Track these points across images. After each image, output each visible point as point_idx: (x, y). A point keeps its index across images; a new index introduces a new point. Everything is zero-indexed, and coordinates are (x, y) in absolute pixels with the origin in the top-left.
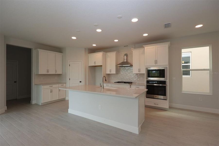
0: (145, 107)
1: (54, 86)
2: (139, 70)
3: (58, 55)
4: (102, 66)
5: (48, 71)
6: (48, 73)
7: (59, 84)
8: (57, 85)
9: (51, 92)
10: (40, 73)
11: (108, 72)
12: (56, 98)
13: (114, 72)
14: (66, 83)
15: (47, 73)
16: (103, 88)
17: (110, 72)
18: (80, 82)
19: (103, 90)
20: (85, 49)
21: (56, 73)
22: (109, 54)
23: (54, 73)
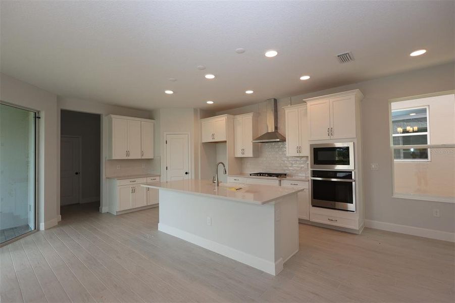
0: (299, 223)
1: (139, 180)
2: (299, 149)
3: (147, 124)
4: (225, 142)
5: (128, 155)
6: (129, 158)
7: (148, 178)
8: (144, 180)
9: (133, 191)
10: (114, 158)
11: (239, 155)
12: (142, 203)
13: (249, 153)
14: (160, 176)
15: (126, 158)
16: (218, 185)
17: (243, 154)
18: (186, 173)
19: (218, 189)
20: (195, 110)
21: (143, 158)
22: (240, 118)
23: (140, 158)
